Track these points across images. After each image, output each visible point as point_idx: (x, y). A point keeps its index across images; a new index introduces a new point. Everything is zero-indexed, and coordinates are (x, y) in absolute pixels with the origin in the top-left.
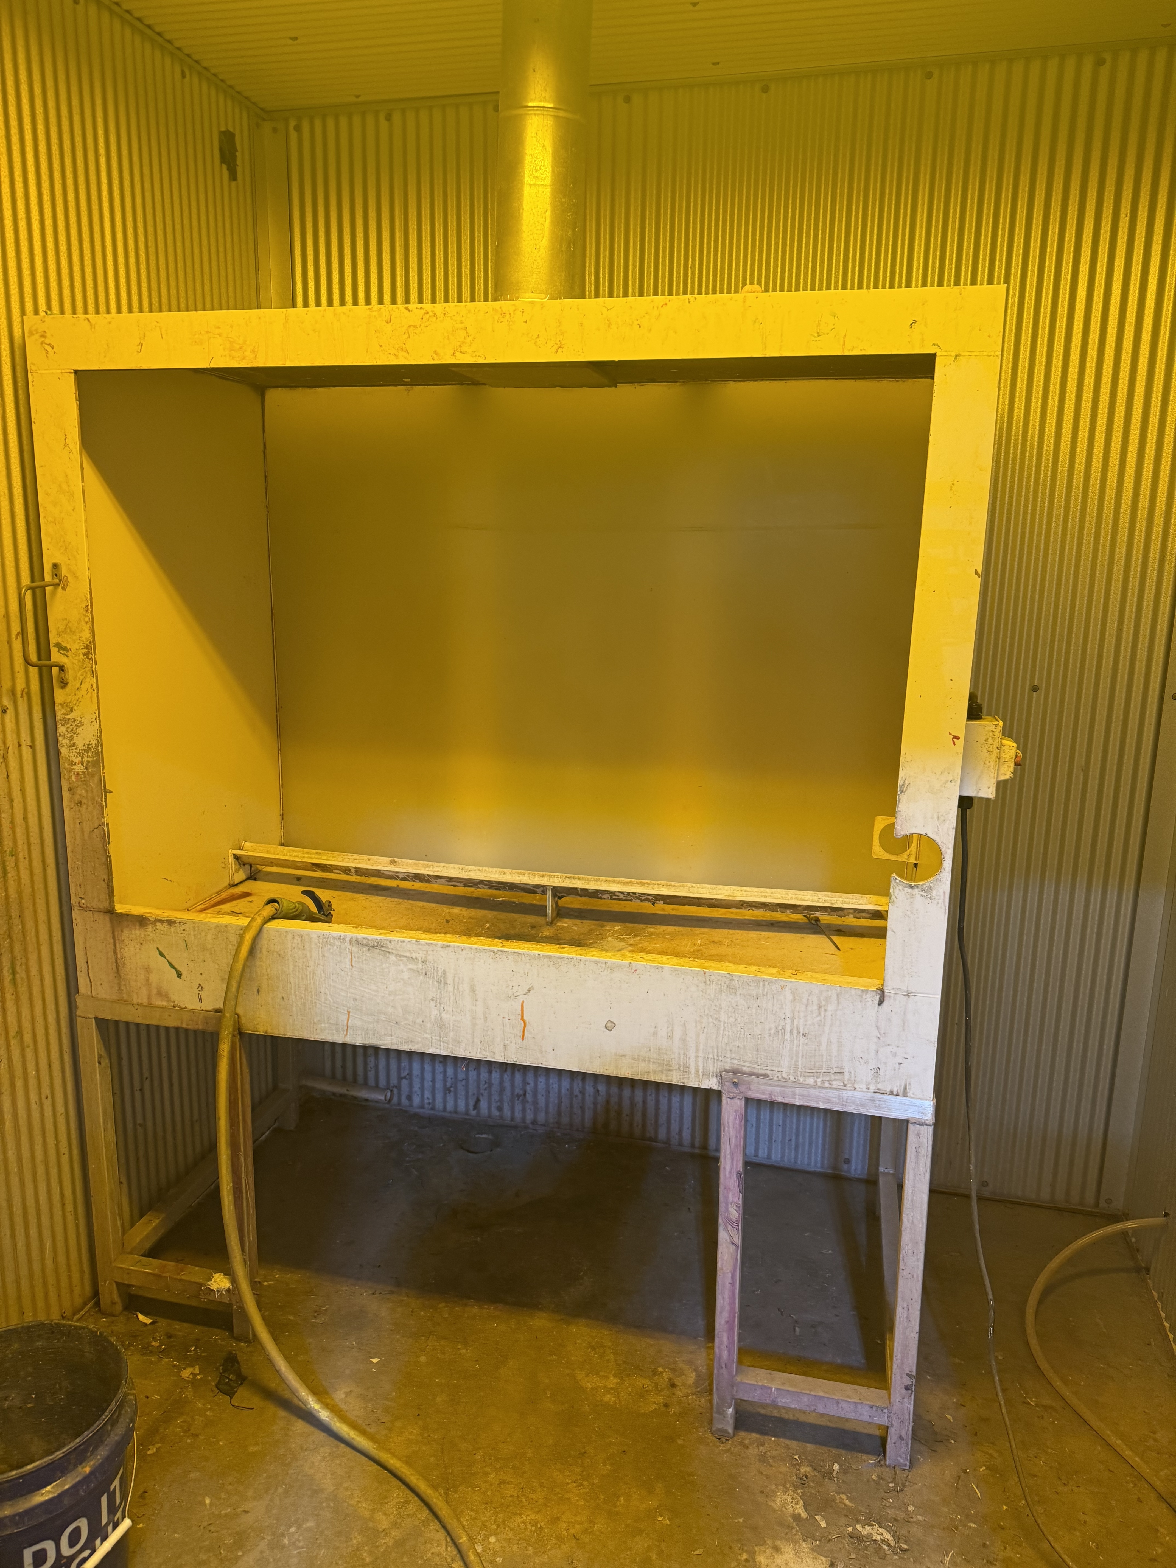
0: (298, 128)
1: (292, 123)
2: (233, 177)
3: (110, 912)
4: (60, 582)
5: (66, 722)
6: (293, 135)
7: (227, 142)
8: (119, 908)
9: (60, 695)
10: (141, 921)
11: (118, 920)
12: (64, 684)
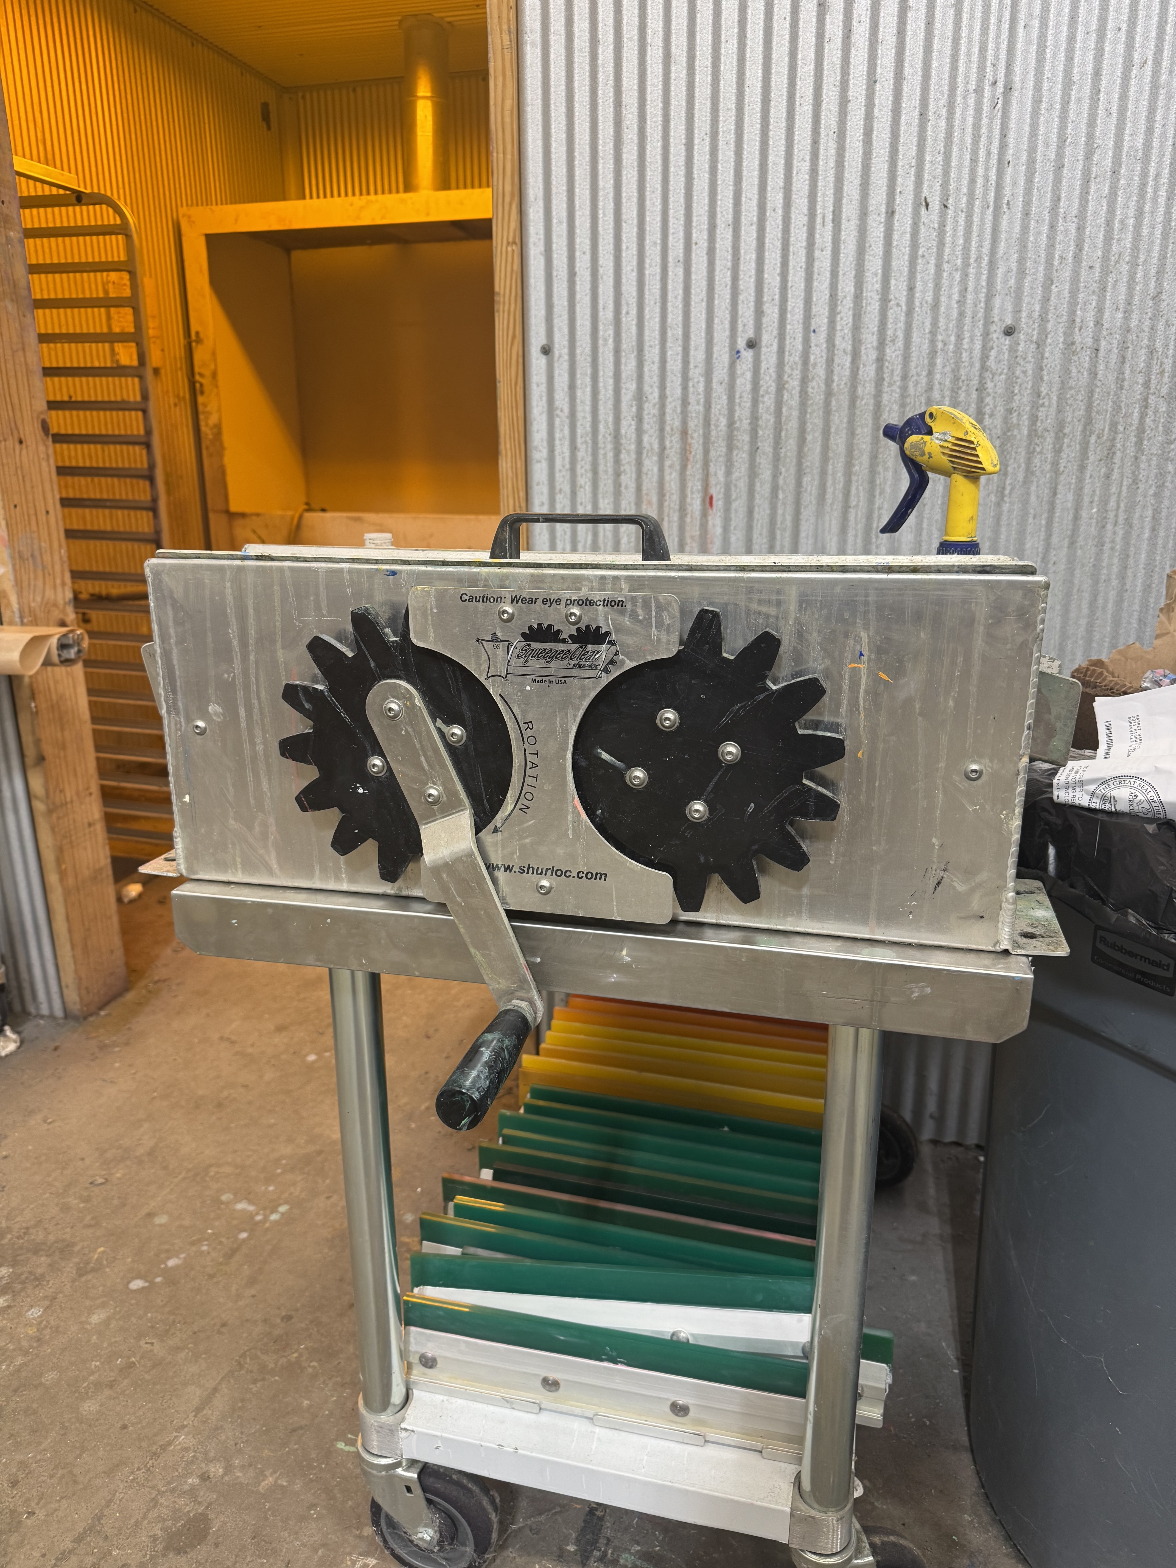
0: (303, 97)
1: (300, 95)
2: (269, 128)
3: (227, 512)
4: (199, 341)
5: (204, 413)
6: (301, 102)
7: (265, 106)
8: (233, 508)
9: (200, 399)
10: (243, 515)
11: (232, 516)
12: (202, 393)
